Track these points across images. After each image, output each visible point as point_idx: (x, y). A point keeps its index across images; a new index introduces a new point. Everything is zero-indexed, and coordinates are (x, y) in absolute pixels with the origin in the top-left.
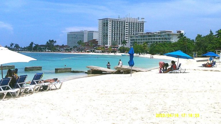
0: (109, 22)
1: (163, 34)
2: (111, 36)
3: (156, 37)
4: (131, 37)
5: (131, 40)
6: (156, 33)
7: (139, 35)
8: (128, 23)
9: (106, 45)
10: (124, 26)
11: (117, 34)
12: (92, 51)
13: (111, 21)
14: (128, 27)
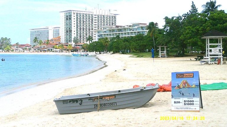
0: (72, 14)
1: (136, 27)
2: (76, 32)
3: (127, 31)
4: (99, 32)
5: (99, 36)
6: (127, 26)
7: (107, 29)
8: (97, 16)
9: (69, 43)
10: (92, 20)
11: (83, 29)
12: (50, 50)
13: (75, 14)
14: (97, 21)
